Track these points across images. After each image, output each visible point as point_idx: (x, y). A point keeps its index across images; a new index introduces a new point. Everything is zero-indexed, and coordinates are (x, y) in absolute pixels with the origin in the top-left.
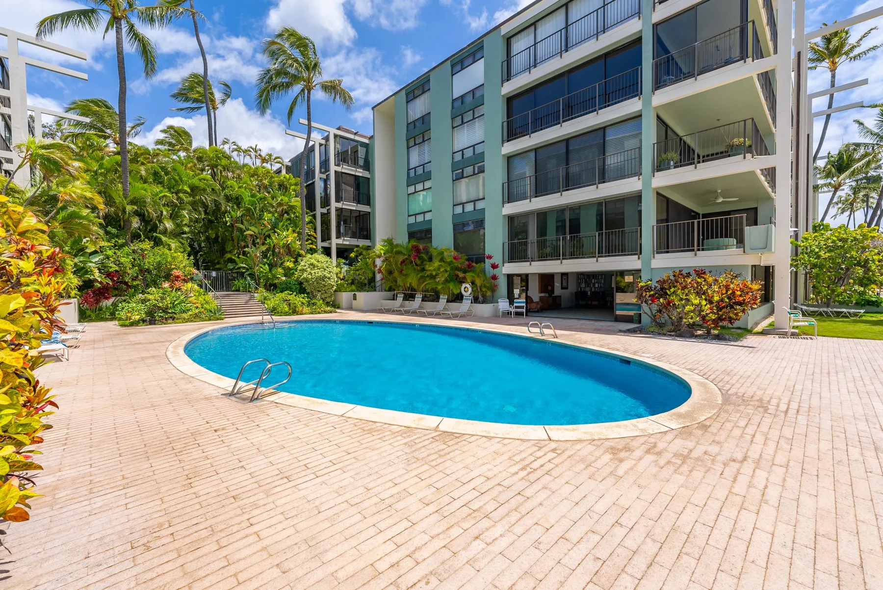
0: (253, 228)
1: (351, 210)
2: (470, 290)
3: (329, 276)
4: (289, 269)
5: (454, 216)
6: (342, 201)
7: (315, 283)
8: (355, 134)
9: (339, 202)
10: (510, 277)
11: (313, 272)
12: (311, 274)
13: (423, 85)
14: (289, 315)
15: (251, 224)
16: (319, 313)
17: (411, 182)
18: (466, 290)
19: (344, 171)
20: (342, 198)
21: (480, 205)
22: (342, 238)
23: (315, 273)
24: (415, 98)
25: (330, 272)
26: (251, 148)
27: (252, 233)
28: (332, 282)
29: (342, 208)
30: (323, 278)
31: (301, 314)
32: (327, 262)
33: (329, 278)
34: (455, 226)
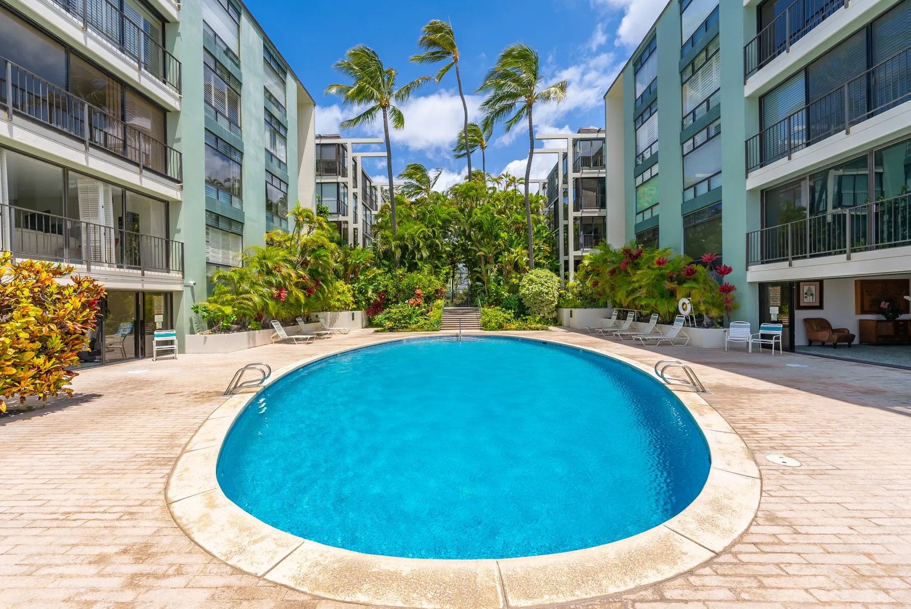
0: (483, 249)
1: (593, 217)
2: (689, 307)
3: (547, 291)
4: (513, 285)
5: (684, 204)
6: (581, 208)
7: (532, 299)
8: (599, 131)
9: (578, 211)
10: (763, 288)
11: (530, 287)
12: (528, 289)
13: (649, 46)
14: (496, 329)
15: (482, 246)
16: (524, 329)
17: (638, 172)
18: (684, 307)
19: (584, 176)
20: (581, 206)
21: (715, 183)
22: (582, 249)
23: (532, 288)
24: (642, 65)
25: (548, 287)
26: (503, 175)
27: (483, 253)
28: (550, 297)
29: (581, 217)
30: (540, 293)
31: (506, 330)
32: (547, 276)
33: (547, 294)
34: (687, 218)
